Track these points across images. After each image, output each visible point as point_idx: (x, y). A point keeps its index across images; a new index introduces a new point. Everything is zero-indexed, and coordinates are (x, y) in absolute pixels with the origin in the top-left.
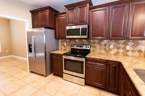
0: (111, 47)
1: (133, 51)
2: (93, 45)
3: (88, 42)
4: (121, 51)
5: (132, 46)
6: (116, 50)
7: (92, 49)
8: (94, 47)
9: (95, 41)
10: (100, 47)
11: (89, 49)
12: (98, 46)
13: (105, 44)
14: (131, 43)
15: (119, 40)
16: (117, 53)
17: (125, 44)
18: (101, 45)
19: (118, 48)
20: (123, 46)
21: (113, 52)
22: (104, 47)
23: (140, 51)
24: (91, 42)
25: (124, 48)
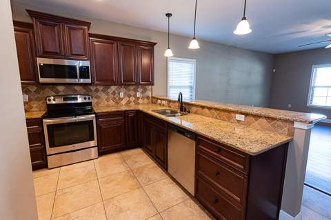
0: (122, 95)
1: (143, 98)
2: (95, 94)
3: (85, 89)
4: (132, 99)
5: (142, 93)
6: (127, 99)
7: (94, 101)
8: (98, 97)
9: (98, 87)
10: (106, 97)
11: (90, 101)
12: (103, 96)
13: (114, 92)
14: (140, 90)
15: (129, 85)
16: (129, 102)
17: (136, 90)
18: (108, 94)
19: (129, 96)
20: (134, 93)
21: (124, 102)
22: (113, 96)
23: (148, 97)
24: (91, 91)
25: (135, 96)
